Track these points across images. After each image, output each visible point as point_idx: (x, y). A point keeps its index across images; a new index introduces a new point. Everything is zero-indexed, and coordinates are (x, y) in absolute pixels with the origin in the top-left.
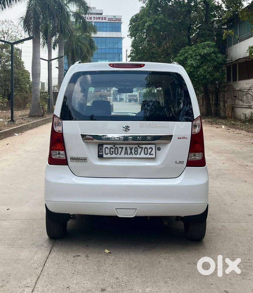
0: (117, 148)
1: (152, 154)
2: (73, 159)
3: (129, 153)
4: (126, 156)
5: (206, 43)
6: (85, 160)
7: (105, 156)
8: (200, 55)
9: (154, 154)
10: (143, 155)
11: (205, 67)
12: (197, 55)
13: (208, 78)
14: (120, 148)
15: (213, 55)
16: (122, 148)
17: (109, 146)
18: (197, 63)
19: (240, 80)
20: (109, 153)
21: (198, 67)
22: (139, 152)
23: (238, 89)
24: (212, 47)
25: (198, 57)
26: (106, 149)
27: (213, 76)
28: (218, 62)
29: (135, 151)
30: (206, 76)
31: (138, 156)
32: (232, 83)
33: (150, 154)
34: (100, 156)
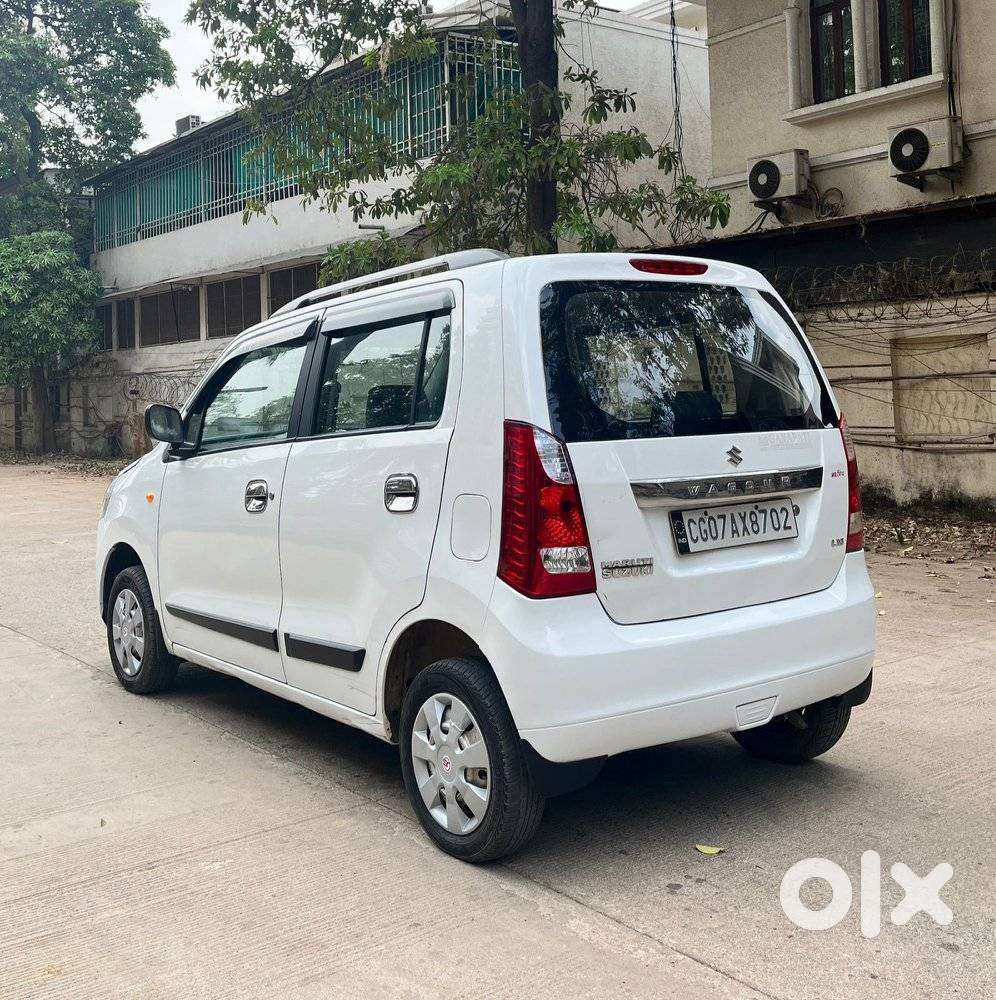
0: (711, 518)
1: (790, 528)
2: (610, 569)
3: (741, 533)
4: (737, 541)
5: (44, 234)
6: (646, 565)
7: (693, 547)
8: (29, 269)
9: (794, 528)
10: (771, 534)
11: (46, 306)
12: (18, 270)
13: (57, 340)
14: (719, 517)
15: (67, 271)
16: (724, 517)
17: (696, 517)
18: (21, 291)
19: (144, 344)
20: (700, 538)
21: (25, 304)
22: (761, 523)
23: (140, 370)
24: (63, 246)
25: (23, 276)
26: (692, 524)
27: (68, 333)
28: (81, 293)
29: (753, 523)
30: (47, 332)
31: (761, 537)
32: (115, 354)
33: (786, 528)
34: (683, 550)
